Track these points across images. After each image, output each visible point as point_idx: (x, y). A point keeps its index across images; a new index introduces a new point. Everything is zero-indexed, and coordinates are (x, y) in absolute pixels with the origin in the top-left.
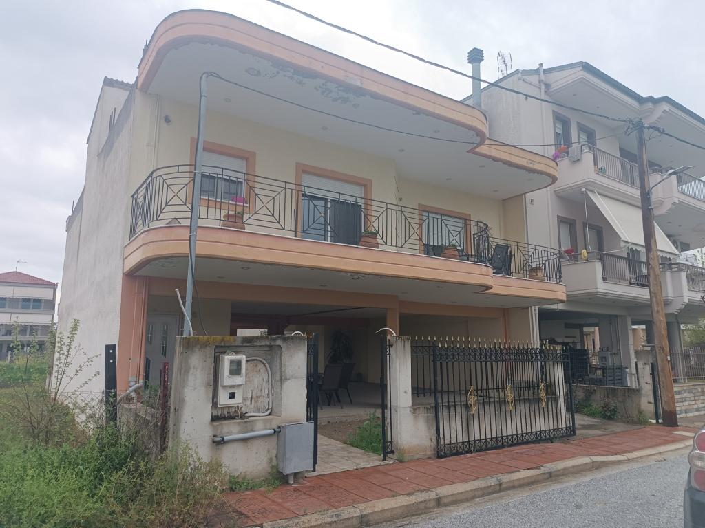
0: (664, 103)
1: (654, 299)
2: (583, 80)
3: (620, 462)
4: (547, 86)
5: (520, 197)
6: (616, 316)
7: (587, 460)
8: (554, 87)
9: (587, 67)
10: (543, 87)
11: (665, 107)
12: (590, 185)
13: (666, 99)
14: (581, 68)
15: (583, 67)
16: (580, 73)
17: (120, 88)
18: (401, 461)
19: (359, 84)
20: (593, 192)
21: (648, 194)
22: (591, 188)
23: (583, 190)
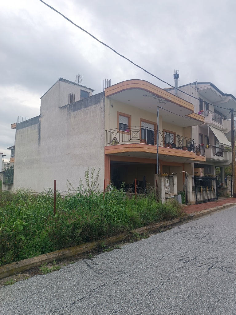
0: (230, 96)
1: (233, 162)
2: (210, 89)
3: (234, 205)
4: (198, 89)
5: (190, 127)
6: (210, 165)
7: (229, 204)
8: (200, 89)
9: (212, 85)
10: (197, 89)
11: (230, 97)
12: (210, 124)
13: (231, 95)
14: (210, 85)
15: (211, 84)
16: (209, 86)
17: (64, 82)
18: (190, 205)
19: (170, 99)
20: (211, 126)
21: (234, 131)
22: (210, 125)
23: (208, 125)
